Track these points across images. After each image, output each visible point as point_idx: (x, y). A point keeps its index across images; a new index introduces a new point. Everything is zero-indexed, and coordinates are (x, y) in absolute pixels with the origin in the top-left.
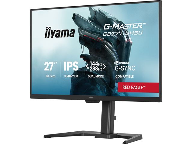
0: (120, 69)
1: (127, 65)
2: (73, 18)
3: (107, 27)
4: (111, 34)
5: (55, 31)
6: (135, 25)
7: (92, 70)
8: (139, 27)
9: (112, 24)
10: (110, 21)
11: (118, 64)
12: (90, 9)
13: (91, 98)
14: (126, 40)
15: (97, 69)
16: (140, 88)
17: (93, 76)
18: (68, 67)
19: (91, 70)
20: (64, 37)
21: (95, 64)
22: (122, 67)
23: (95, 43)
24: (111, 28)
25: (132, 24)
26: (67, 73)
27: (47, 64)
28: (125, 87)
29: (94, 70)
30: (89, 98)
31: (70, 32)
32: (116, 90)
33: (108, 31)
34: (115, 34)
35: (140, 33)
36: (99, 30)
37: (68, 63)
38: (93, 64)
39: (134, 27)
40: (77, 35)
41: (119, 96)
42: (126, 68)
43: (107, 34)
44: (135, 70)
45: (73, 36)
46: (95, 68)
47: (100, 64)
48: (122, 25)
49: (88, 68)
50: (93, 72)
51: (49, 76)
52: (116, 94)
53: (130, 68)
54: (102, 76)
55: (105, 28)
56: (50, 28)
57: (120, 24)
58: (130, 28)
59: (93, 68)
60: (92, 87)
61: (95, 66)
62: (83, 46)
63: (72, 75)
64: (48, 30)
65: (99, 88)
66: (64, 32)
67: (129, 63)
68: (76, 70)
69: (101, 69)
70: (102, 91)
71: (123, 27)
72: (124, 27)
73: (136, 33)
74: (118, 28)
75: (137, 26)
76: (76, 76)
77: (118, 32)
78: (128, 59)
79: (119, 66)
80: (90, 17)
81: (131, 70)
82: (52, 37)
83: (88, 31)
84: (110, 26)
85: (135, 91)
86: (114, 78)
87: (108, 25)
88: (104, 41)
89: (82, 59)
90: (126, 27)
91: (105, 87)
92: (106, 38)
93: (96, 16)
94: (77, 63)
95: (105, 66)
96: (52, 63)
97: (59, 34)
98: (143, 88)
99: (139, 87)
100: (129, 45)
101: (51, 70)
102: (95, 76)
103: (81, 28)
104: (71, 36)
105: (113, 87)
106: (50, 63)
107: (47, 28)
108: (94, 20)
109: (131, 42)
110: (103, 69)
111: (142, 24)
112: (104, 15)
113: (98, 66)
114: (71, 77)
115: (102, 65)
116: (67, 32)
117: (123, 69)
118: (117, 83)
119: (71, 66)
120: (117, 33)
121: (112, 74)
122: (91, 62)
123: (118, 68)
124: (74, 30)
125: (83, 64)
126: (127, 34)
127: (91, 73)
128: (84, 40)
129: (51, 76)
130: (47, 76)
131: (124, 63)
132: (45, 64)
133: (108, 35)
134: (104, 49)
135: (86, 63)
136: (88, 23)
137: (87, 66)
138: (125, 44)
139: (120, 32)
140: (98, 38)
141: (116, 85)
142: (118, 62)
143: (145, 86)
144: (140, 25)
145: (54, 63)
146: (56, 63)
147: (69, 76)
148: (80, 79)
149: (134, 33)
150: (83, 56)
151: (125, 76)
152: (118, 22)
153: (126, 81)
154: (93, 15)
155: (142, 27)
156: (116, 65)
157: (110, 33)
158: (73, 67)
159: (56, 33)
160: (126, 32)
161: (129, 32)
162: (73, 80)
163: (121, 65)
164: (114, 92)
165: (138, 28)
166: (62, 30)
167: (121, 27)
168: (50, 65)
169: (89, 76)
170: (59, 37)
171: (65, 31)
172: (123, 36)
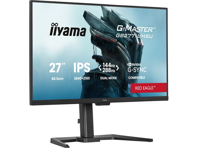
0: (133, 71)
1: (139, 66)
2: (84, 16)
3: (120, 28)
4: (124, 36)
5: (62, 28)
6: (146, 29)
7: (105, 72)
8: (150, 31)
9: (125, 26)
10: (123, 23)
11: (131, 66)
12: (103, 9)
13: (105, 100)
14: (138, 42)
15: (110, 70)
16: (151, 88)
17: (106, 78)
18: (79, 68)
19: (103, 72)
20: (73, 36)
21: (108, 65)
22: (135, 69)
23: (108, 44)
24: (124, 30)
25: (144, 28)
26: (77, 75)
27: (52, 66)
28: (137, 88)
29: (107, 72)
30: (103, 100)
31: (80, 31)
32: (129, 92)
33: (121, 32)
34: (128, 36)
35: (151, 37)
36: (112, 31)
37: (79, 64)
38: (106, 66)
39: (146, 30)
40: (88, 34)
41: (132, 97)
42: (138, 70)
43: (120, 35)
44: (146, 71)
45: (84, 35)
46: (108, 70)
47: (113, 66)
48: (135, 27)
49: (101, 70)
50: (106, 74)
51: (56, 79)
52: (129, 95)
53: (142, 70)
54: (115, 78)
55: (118, 29)
56: (56, 25)
57: (132, 27)
58: (142, 31)
59: (106, 70)
60: (105, 89)
61: (108, 67)
62: (95, 46)
63: (83, 77)
64: (54, 27)
65: (112, 90)
66: (73, 30)
67: (141, 65)
68: (88, 71)
69: (114, 71)
70: (115, 93)
71: (135, 30)
72: (137, 30)
73: (147, 36)
74: (130, 31)
75: (148, 29)
76: (88, 78)
77: (131, 34)
78: (140, 61)
79: (132, 68)
80: (103, 16)
81: (142, 71)
82: (59, 35)
83: (100, 31)
84: (123, 28)
85: (146, 91)
86: (127, 80)
87: (121, 27)
88: (117, 43)
89: (94, 61)
90: (138, 30)
91: (118, 89)
92: (119, 40)
93: (108, 16)
94: (89, 64)
95: (118, 68)
96: (60, 64)
97: (68, 32)
98: (154, 88)
99: (149, 87)
100: (141, 47)
101: (58, 72)
102: (108, 78)
103: (93, 28)
104: (81, 35)
105: (126, 88)
106: (57, 64)
107: (53, 25)
108: (107, 20)
109: (143, 44)
110: (116, 70)
111: (152, 28)
112: (117, 16)
113: (111, 68)
114: (82, 80)
115: (115, 66)
116: (77, 30)
117: (135, 71)
118: (130, 85)
119: (82, 68)
120: (129, 35)
121: (125, 76)
122: (104, 63)
123: (131, 70)
124: (85, 29)
125: (96, 65)
126: (139, 36)
127: (104, 75)
128: (96, 40)
129: (58, 79)
130: (53, 79)
131: (137, 65)
132: (51, 65)
133: (121, 37)
134: (117, 51)
135: (99, 64)
136: (100, 22)
137: (99, 68)
138: (137, 46)
139: (132, 35)
140: (111, 38)
141: (129, 86)
142: (130, 63)
143: (155, 87)
144: (151, 29)
145: (61, 64)
146: (64, 64)
147: (80, 78)
148: (92, 82)
149: (145, 36)
150: (95, 57)
151: (137, 78)
152: (130, 24)
153: (139, 82)
154: (106, 15)
155: (152, 31)
156: (129, 67)
157: (123, 34)
158: (84, 68)
159: (63, 30)
160: (138, 35)
161: (141, 35)
162: (84, 82)
163: (134, 66)
164: (127, 93)
165: (148, 31)
166: (71, 28)
167: (133, 30)
168: (57, 67)
169: (102, 78)
170: (67, 35)
171: (75, 29)
172: (136, 38)
